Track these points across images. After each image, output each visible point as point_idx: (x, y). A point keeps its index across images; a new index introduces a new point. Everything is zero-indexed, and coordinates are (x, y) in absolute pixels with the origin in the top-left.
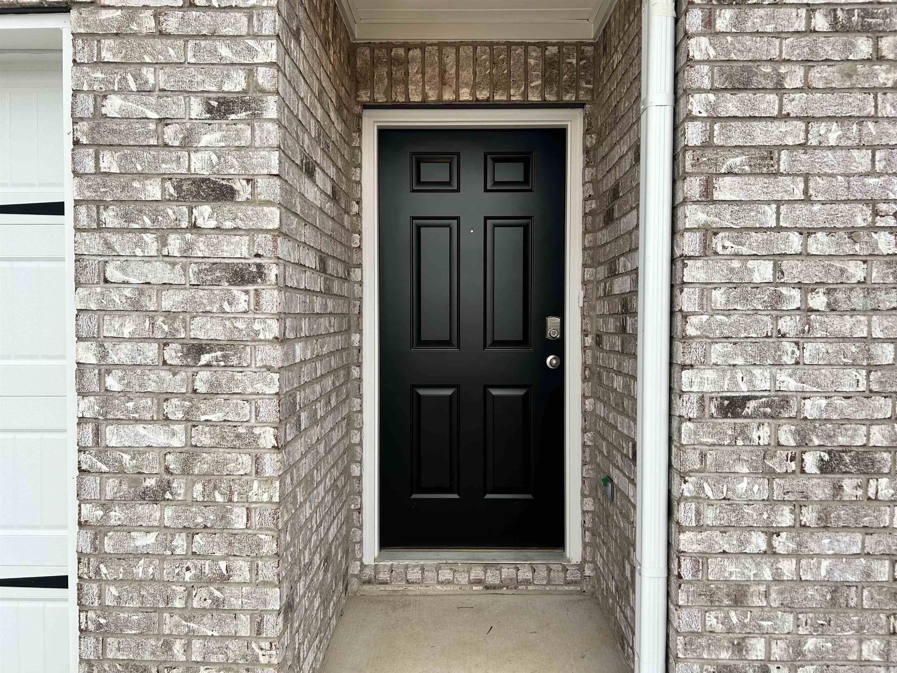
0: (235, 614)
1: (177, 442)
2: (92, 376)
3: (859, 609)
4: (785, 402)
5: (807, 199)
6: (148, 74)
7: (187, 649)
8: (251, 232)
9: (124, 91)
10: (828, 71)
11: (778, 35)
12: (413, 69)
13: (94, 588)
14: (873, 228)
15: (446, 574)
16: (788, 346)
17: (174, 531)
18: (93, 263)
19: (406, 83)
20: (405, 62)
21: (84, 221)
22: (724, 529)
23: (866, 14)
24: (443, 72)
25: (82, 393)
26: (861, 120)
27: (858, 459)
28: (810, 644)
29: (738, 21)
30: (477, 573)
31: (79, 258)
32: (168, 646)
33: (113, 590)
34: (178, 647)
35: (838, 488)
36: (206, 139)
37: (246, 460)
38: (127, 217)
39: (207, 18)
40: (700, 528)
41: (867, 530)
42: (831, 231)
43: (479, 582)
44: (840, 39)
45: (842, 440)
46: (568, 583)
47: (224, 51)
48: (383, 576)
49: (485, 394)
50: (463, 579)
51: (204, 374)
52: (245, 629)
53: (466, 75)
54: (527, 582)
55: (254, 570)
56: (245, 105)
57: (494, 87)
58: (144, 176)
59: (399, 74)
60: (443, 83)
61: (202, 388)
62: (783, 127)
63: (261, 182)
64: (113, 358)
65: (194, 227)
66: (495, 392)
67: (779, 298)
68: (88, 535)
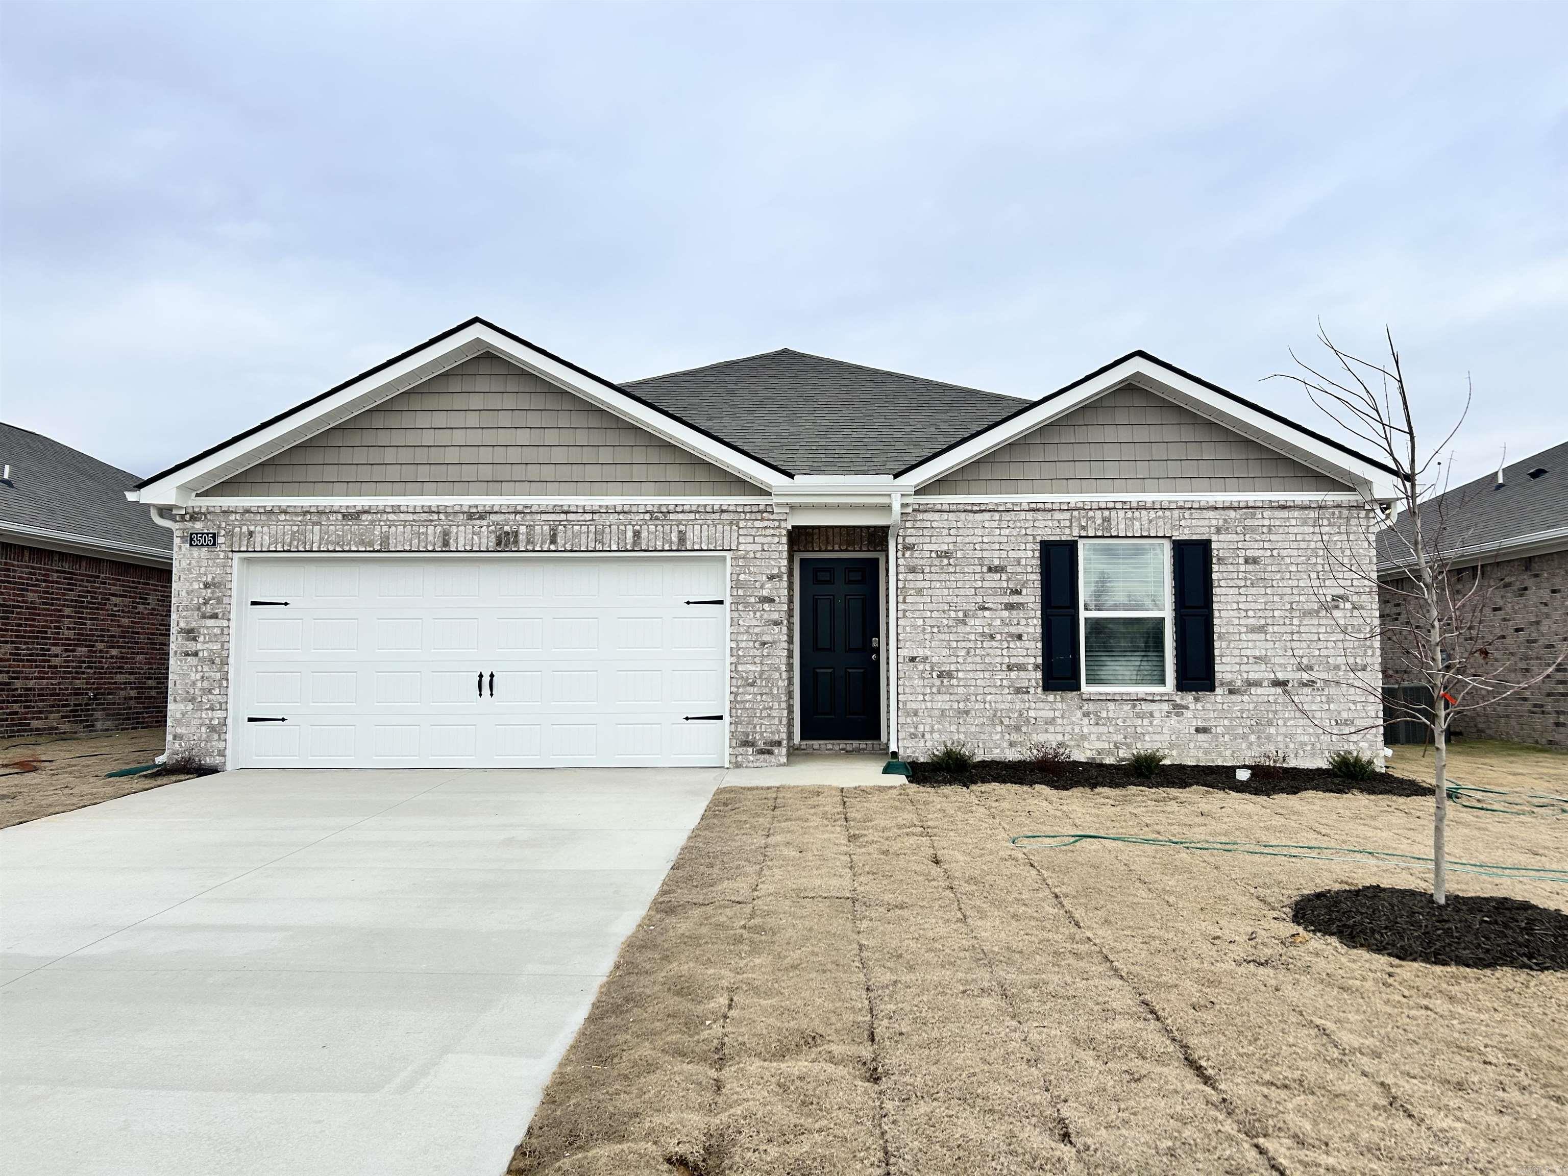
0: (774, 717)
1: (758, 669)
2: (735, 651)
3: (949, 716)
4: (927, 658)
5: (931, 602)
6: (751, 568)
7: (761, 728)
8: (779, 611)
9: (745, 573)
10: (936, 568)
11: (922, 558)
12: (816, 537)
13: (734, 711)
14: (949, 610)
15: (830, 746)
16: (927, 642)
17: (757, 694)
18: (736, 620)
19: (812, 543)
20: (812, 534)
21: (733, 608)
22: (911, 694)
23: (946, 553)
24: (827, 538)
25: (732, 656)
26: (945, 581)
27: (947, 674)
28: (936, 727)
29: (912, 555)
30: (844, 746)
31: (732, 618)
32: (755, 727)
33: (740, 711)
34: (758, 727)
35: (942, 682)
36: (767, 586)
37: (778, 674)
38: (745, 607)
39: (768, 554)
40: (904, 694)
41: (951, 694)
42: (938, 611)
43: (843, 749)
44: (939, 559)
45: (943, 669)
46: (881, 750)
47: (772, 562)
48: (803, 747)
49: (846, 672)
50: (837, 748)
51: (766, 650)
52: (777, 721)
53: (837, 540)
54: (864, 749)
55: (780, 705)
56: (778, 577)
57: (848, 545)
58: (750, 596)
59: (810, 539)
60: (828, 543)
61: (765, 654)
62: (924, 583)
63: (782, 598)
64: (741, 646)
65: (763, 610)
66: (850, 670)
67: (924, 629)
68: (733, 695)
